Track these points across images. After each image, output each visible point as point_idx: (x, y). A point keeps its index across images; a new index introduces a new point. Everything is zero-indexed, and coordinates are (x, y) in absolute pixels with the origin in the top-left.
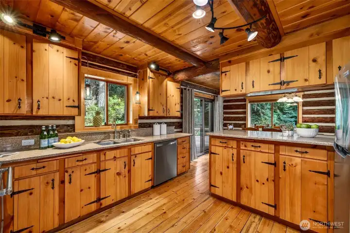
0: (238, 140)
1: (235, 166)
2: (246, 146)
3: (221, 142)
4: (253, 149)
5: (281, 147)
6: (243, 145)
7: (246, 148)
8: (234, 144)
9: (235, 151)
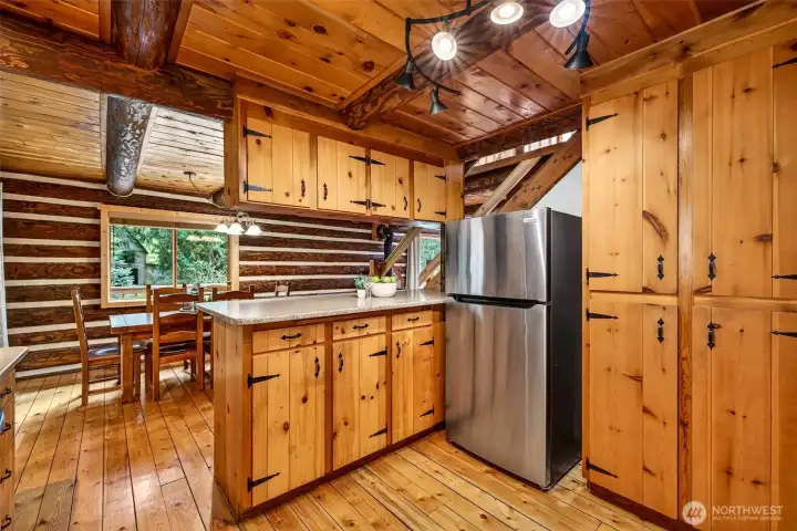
0: (329, 322)
1: (322, 388)
2: (343, 332)
3: (284, 338)
4: (356, 334)
5: (395, 318)
6: (339, 331)
7: (345, 336)
8: (319, 333)
9: (321, 352)
